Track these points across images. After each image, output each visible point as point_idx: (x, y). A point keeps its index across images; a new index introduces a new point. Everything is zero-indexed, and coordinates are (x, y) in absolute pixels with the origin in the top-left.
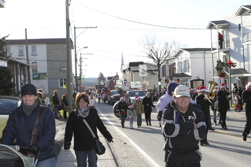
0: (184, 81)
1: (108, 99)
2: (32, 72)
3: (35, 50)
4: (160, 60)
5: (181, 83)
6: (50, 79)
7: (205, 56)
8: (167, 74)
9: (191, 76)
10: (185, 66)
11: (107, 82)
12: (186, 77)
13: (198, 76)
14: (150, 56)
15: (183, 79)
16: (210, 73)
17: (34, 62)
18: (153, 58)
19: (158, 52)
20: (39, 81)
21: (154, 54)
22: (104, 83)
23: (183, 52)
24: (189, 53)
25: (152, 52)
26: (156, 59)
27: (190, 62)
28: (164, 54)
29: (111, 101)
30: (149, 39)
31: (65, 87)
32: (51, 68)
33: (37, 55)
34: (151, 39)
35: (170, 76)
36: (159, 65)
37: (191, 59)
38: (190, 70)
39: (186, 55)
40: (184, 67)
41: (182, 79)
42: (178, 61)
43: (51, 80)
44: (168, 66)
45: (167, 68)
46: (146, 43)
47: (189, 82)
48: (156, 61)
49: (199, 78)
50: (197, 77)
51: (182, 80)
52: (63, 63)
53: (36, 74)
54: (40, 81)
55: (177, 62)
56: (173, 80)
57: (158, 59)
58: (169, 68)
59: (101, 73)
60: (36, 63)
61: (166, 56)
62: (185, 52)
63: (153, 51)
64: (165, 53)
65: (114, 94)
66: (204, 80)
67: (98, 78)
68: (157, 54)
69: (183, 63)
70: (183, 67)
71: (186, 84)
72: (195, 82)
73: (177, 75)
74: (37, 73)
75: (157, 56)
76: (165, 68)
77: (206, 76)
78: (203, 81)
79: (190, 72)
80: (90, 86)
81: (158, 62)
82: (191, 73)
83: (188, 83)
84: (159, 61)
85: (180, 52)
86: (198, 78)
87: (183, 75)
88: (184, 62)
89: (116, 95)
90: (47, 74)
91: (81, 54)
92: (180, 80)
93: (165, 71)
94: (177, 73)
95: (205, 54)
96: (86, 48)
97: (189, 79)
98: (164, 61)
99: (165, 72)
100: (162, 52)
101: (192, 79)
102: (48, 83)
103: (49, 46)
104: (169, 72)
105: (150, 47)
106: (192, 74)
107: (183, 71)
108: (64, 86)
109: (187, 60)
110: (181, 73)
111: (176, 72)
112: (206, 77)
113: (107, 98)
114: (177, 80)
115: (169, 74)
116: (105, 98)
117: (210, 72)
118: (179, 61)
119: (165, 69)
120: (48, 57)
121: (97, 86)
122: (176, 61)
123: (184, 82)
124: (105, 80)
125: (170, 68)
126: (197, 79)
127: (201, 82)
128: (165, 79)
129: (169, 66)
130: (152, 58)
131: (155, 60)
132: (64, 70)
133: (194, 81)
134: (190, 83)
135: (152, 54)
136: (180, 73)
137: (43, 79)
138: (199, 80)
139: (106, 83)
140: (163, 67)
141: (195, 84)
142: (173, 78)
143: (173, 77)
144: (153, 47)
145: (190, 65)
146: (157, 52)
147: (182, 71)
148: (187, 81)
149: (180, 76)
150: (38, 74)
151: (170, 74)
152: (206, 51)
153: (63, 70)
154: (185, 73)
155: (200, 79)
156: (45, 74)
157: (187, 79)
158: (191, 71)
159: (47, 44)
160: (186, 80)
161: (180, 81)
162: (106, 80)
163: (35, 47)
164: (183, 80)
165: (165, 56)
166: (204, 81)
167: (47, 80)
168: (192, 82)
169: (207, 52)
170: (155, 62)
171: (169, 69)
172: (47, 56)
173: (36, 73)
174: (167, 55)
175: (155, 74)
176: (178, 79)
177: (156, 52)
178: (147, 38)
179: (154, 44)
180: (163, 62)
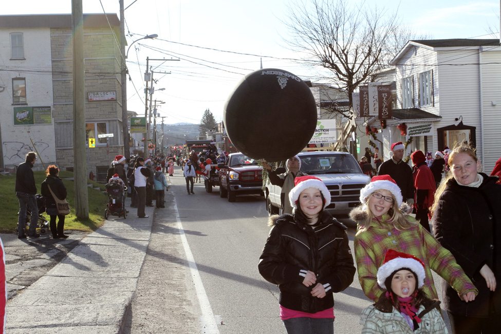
0: (419, 130)
1: (220, 178)
2: (12, 105)
3: (21, 46)
4: (353, 74)
5: (412, 134)
6: (60, 123)
7: (479, 61)
8: (374, 111)
9: (440, 117)
10: (422, 89)
11: (221, 134)
12: (426, 120)
13: (458, 117)
14: (327, 62)
15: (416, 123)
16: (492, 109)
17: (18, 77)
18: (334, 66)
19: (347, 52)
20: (31, 127)
21: (337, 56)
22: (214, 136)
23: (419, 51)
24: (435, 51)
25: (333, 50)
26: (344, 72)
27: (436, 77)
28: (366, 58)
29: (228, 187)
30: (324, 14)
31: (94, 143)
32: (64, 94)
33: (25, 59)
34: (331, 17)
35: (380, 117)
36: (351, 87)
37: (439, 70)
38: (437, 99)
39: (426, 58)
40: (419, 91)
41: (413, 123)
42: (403, 76)
43: (62, 125)
44: (376, 89)
45: (373, 94)
46: (316, 27)
47: (433, 133)
48: (344, 75)
49: (462, 122)
50: (457, 119)
51: (413, 128)
52: (96, 81)
53: (21, 110)
54: (35, 128)
55: (401, 77)
56: (389, 128)
57: (347, 69)
58: (377, 94)
59: (207, 112)
60: (24, 79)
61: (371, 62)
62: (423, 50)
63: (335, 49)
64: (369, 54)
65: (239, 165)
66: (475, 128)
67: (201, 126)
68: (346, 56)
69: (416, 80)
70: (417, 91)
71: (426, 137)
72: (449, 133)
73: (401, 114)
74: (25, 106)
75: (347, 63)
76: (367, 93)
77: (480, 117)
78: (473, 129)
79: (437, 105)
80: (177, 145)
81: (347, 80)
82: (440, 107)
83: (431, 136)
84: (350, 74)
85: (411, 49)
86: (459, 122)
87: (417, 113)
88: (419, 79)
89: (244, 168)
90: (52, 109)
91: (148, 59)
92: (409, 126)
93: (368, 101)
94: (399, 107)
95: (480, 54)
96: (151, 37)
97: (433, 124)
98: (365, 76)
99: (368, 105)
100: (360, 51)
101: (442, 125)
102: (56, 134)
103: (58, 33)
104: (377, 106)
105: (327, 36)
106: (441, 109)
107: (417, 103)
108: (92, 142)
109: (429, 71)
110: (410, 109)
111: (396, 105)
112: (482, 119)
113: (216, 178)
114: (400, 126)
115: (377, 110)
116: (212, 179)
117: (493, 105)
118: (407, 76)
119: (368, 98)
120: (56, 63)
121: (192, 145)
122: (398, 77)
123: (419, 133)
124: (216, 129)
125: (380, 93)
126: (457, 124)
127: (468, 132)
128: (365, 124)
129: (379, 87)
130: (333, 68)
131: (341, 73)
132: (98, 99)
133: (447, 132)
134: (437, 134)
135: (331, 57)
136: (409, 106)
137: (42, 122)
138: (461, 126)
139: (218, 137)
140: (361, 92)
141: (450, 139)
142: (389, 122)
143: (390, 118)
144: (335, 37)
145: (437, 84)
146: (345, 52)
147: (414, 103)
148: (428, 129)
149: (408, 117)
150: (27, 109)
151: (380, 111)
152: (483, 47)
153: (94, 100)
154: (422, 109)
155: (464, 124)
156: (46, 109)
157: (427, 124)
158: (441, 101)
159: (51, 28)
160: (424, 126)
161: (408, 131)
162: (219, 129)
163: (20, 37)
164: (418, 127)
165: (367, 61)
166: (476, 130)
167: (53, 127)
168: (441, 132)
169: (485, 48)
170: (340, 79)
171: (377, 97)
172: (53, 61)
173: (23, 106)
174: (372, 59)
175: (339, 111)
176: (404, 124)
177: (343, 51)
178: (320, 11)
179: (337, 28)
180: (363, 80)
